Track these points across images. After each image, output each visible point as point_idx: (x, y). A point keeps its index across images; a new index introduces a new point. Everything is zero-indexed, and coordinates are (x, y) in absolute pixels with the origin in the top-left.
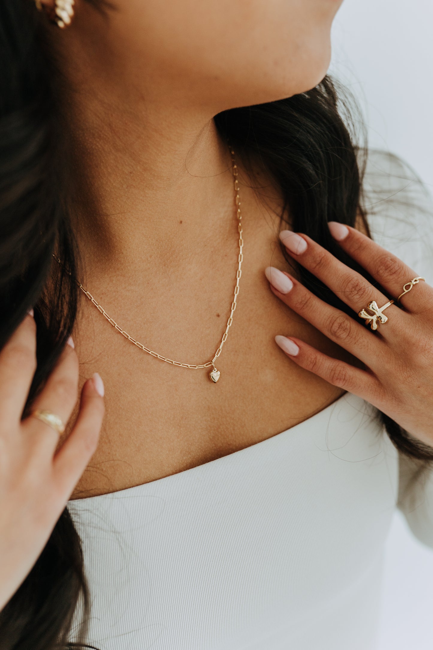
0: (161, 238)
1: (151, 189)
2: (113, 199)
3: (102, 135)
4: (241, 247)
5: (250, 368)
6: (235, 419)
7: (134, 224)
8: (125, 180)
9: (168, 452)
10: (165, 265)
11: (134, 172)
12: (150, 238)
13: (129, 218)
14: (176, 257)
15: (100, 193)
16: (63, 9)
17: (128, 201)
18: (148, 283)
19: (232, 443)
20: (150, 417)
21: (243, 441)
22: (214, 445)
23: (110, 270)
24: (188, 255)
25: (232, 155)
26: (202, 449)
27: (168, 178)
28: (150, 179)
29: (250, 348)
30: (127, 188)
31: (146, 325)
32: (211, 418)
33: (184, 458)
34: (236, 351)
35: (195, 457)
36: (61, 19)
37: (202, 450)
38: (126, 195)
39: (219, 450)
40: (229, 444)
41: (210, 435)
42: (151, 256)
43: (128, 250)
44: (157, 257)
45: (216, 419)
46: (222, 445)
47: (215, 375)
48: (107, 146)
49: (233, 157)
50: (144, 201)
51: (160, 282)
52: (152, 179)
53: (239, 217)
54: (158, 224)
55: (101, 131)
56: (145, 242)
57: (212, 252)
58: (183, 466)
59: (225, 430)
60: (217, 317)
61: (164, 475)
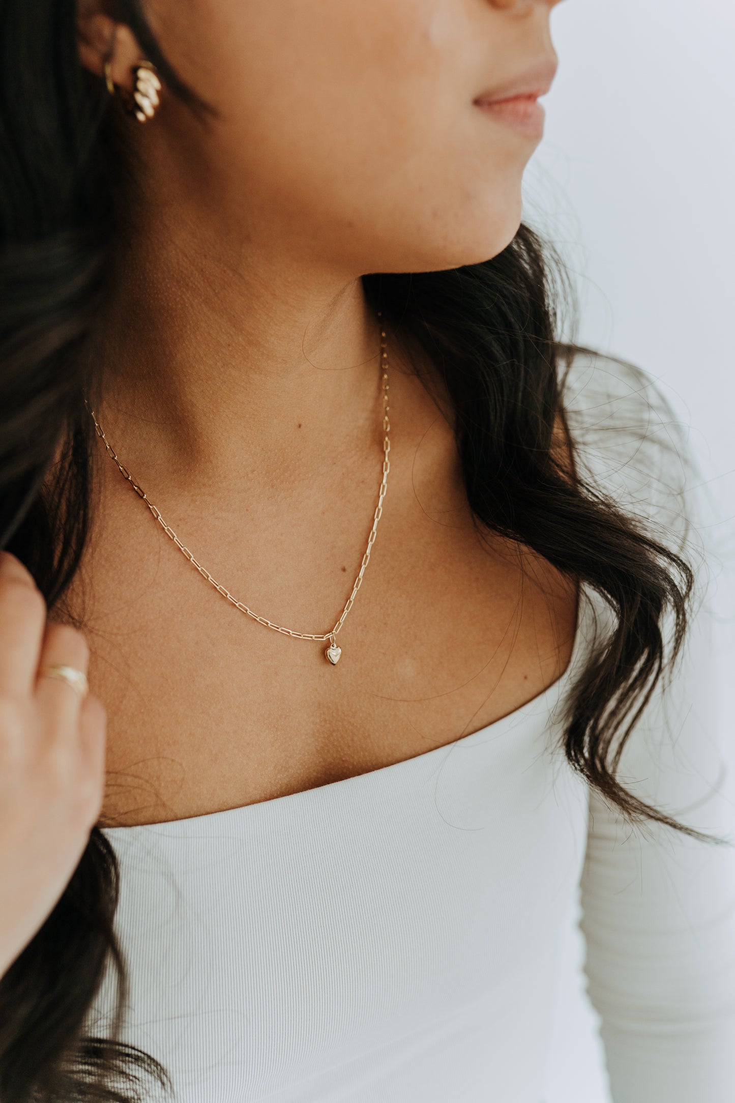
0: (270, 445)
1: (258, 373)
2: (202, 380)
3: (190, 284)
4: (385, 474)
5: (383, 653)
6: (355, 724)
7: (230, 421)
8: (220, 355)
9: (256, 766)
10: (272, 486)
11: (233, 345)
12: (252, 443)
13: (224, 411)
14: (290, 476)
15: (184, 370)
16: (145, 95)
17: (224, 386)
18: (247, 510)
19: (348, 759)
20: (236, 711)
21: (364, 759)
22: (321, 760)
23: (193, 485)
24: (307, 475)
25: (382, 338)
26: (304, 764)
27: (284, 361)
28: (256, 357)
29: (385, 624)
30: (222, 367)
31: (240, 572)
32: (322, 720)
33: (279, 777)
34: (365, 626)
35: (295, 776)
36: (140, 108)
37: (304, 766)
38: (221, 378)
39: (328, 767)
40: (343, 761)
41: (317, 744)
42: (253, 471)
43: (219, 458)
44: (262, 473)
45: (328, 722)
46: (333, 761)
47: (335, 654)
48: (196, 301)
49: (383, 340)
50: (246, 390)
51: (265, 510)
52: (260, 358)
53: (386, 428)
54: (265, 425)
55: (189, 278)
56: (245, 449)
57: (343, 474)
58: (276, 789)
59: (340, 739)
60: (342, 572)
61: (248, 801)
